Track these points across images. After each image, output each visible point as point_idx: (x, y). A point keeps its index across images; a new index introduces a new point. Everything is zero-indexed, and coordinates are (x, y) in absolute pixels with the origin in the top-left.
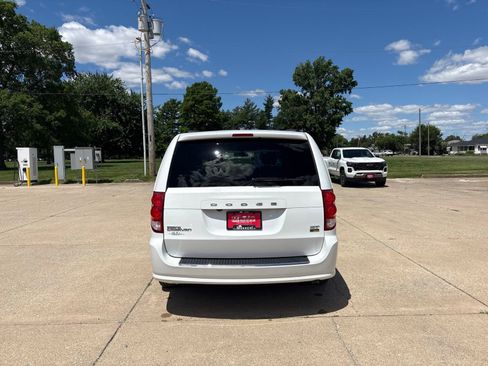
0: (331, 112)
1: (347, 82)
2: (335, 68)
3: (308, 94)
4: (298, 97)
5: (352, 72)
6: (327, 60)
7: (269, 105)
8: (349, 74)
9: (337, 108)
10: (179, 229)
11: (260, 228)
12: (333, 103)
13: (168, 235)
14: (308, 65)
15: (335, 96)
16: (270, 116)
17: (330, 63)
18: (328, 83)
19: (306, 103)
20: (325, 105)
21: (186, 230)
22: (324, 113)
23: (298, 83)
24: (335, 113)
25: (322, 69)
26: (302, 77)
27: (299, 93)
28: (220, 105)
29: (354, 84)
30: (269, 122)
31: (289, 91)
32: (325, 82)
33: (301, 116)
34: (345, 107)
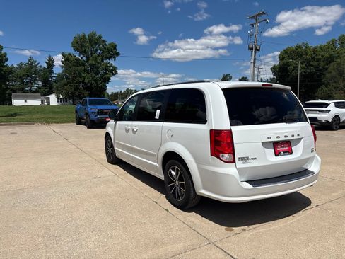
0: (102, 72)
1: (112, 52)
2: (104, 41)
3: (84, 58)
4: (77, 60)
5: (116, 45)
6: (98, 35)
7: (51, 63)
8: (115, 47)
9: (106, 70)
10: (248, 159)
11: (291, 153)
12: (104, 67)
13: (239, 164)
14: (84, 36)
15: (105, 61)
16: (51, 73)
17: (100, 37)
18: (99, 51)
19: (84, 65)
20: (98, 67)
21: (252, 159)
22: (97, 73)
23: (76, 49)
24: (106, 73)
25: (94, 41)
26: (80, 44)
27: (78, 57)
28: (7, 60)
29: (118, 54)
30: (52, 77)
31: (70, 54)
32: (97, 50)
33: (80, 74)
34: (112, 70)
